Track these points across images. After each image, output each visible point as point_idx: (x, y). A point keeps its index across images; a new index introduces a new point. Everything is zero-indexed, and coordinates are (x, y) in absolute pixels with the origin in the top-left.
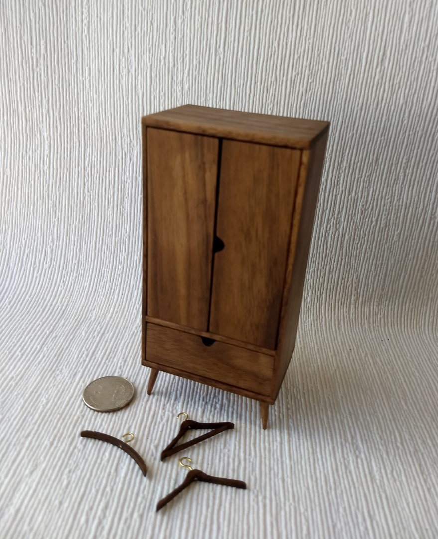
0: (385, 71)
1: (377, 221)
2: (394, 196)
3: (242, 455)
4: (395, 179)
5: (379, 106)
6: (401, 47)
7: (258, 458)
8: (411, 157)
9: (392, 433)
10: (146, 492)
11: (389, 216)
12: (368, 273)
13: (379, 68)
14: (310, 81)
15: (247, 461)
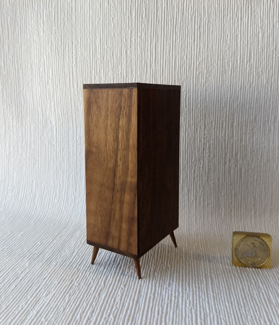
0: (252, 65)
1: (261, 158)
2: (270, 141)
3: (180, 290)
4: (269, 130)
5: (252, 86)
6: (260, 51)
7: (191, 292)
8: (276, 116)
10: (118, 306)
11: (269, 154)
13: (248, 64)
15: (184, 294)
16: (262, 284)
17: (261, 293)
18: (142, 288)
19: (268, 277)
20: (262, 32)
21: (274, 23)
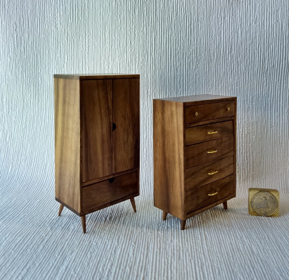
0: (233, 56)
1: (243, 131)
2: (249, 117)
3: (181, 245)
4: (248, 108)
5: (233, 72)
6: (239, 44)
7: (189, 246)
8: (253, 96)
9: (263, 235)
10: (131, 260)
11: (248, 128)
12: (243, 162)
14: (197, 63)
15: (184, 248)
16: (246, 238)
17: (245, 246)
18: (150, 245)
19: (251, 233)
20: (241, 29)
21: (250, 21)
